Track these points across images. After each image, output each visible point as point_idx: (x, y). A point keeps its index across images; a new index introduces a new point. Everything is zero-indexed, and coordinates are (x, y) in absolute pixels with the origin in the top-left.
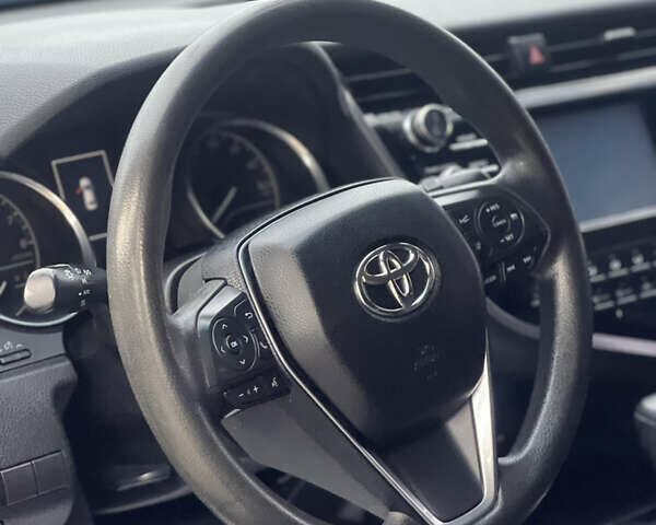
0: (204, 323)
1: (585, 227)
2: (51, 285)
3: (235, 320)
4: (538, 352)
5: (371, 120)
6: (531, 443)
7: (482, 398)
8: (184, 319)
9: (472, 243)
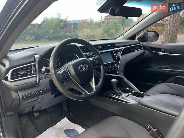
0: (61, 73)
1: (104, 64)
2: (45, 69)
3: (65, 72)
4: (100, 75)
5: (84, 54)
6: (99, 84)
7: (93, 80)
8: (59, 72)
9: (92, 64)
